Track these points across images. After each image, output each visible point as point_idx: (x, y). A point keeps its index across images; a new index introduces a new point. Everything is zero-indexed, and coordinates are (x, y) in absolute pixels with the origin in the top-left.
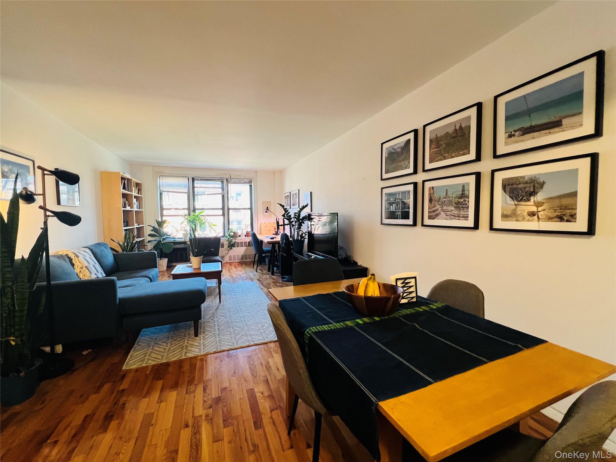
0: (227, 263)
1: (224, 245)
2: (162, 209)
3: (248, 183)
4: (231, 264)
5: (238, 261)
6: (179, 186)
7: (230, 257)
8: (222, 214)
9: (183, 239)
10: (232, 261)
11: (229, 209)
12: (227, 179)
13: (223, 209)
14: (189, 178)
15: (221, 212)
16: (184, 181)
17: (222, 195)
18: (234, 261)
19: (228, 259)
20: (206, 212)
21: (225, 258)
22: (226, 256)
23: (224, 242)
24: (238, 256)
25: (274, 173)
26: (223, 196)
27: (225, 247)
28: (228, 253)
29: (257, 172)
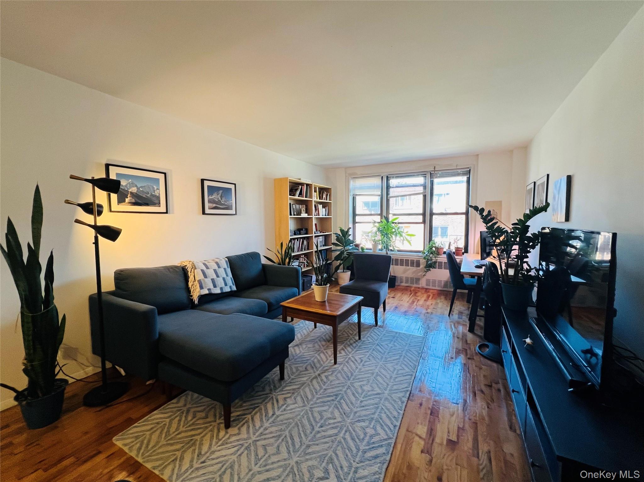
0: (423, 288)
1: (420, 263)
2: (354, 215)
3: (464, 174)
4: (427, 290)
5: (439, 289)
6: (370, 188)
7: (428, 281)
8: (421, 221)
9: (372, 251)
10: (431, 287)
11: (432, 214)
12: (431, 173)
13: (424, 214)
14: (382, 177)
15: (420, 219)
16: (377, 181)
17: (423, 195)
18: (434, 288)
19: (425, 284)
20: (402, 219)
21: (420, 282)
22: (423, 279)
23: (421, 260)
24: (440, 282)
25: (511, 151)
26: (425, 196)
27: (422, 266)
28: (424, 275)
29: (478, 155)
